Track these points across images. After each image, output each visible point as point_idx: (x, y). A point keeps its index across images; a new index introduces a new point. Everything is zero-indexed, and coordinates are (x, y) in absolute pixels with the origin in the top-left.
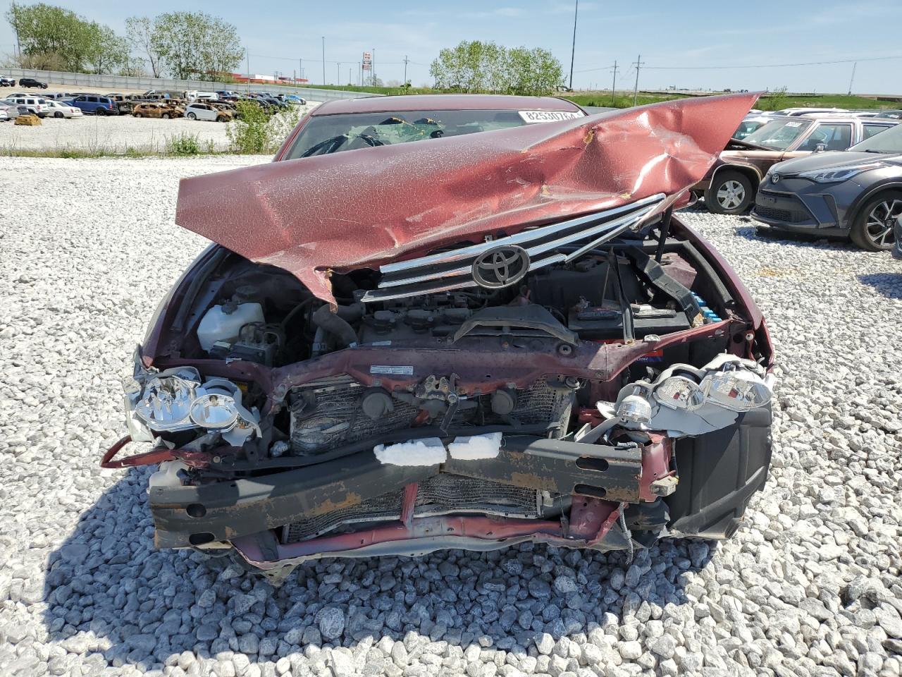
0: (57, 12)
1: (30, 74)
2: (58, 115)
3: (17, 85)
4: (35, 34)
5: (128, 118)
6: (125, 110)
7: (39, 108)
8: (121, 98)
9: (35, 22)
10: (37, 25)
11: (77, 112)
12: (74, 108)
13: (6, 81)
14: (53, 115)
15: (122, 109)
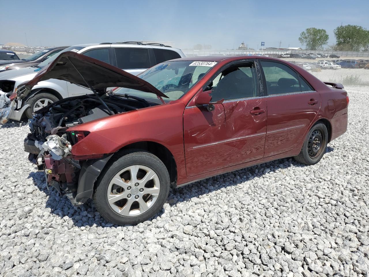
0: (355, 27)
1: (335, 53)
2: (332, 68)
3: (328, 57)
4: (344, 37)
5: (363, 69)
6: (362, 66)
7: (324, 65)
8: (363, 61)
9: (344, 32)
10: (345, 34)
11: (339, 67)
12: (338, 65)
13: (325, 56)
14: (329, 68)
15: (361, 66)
